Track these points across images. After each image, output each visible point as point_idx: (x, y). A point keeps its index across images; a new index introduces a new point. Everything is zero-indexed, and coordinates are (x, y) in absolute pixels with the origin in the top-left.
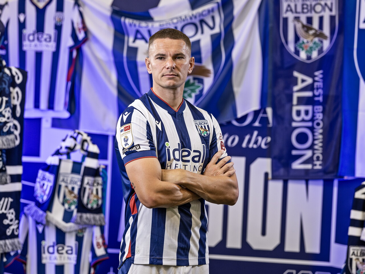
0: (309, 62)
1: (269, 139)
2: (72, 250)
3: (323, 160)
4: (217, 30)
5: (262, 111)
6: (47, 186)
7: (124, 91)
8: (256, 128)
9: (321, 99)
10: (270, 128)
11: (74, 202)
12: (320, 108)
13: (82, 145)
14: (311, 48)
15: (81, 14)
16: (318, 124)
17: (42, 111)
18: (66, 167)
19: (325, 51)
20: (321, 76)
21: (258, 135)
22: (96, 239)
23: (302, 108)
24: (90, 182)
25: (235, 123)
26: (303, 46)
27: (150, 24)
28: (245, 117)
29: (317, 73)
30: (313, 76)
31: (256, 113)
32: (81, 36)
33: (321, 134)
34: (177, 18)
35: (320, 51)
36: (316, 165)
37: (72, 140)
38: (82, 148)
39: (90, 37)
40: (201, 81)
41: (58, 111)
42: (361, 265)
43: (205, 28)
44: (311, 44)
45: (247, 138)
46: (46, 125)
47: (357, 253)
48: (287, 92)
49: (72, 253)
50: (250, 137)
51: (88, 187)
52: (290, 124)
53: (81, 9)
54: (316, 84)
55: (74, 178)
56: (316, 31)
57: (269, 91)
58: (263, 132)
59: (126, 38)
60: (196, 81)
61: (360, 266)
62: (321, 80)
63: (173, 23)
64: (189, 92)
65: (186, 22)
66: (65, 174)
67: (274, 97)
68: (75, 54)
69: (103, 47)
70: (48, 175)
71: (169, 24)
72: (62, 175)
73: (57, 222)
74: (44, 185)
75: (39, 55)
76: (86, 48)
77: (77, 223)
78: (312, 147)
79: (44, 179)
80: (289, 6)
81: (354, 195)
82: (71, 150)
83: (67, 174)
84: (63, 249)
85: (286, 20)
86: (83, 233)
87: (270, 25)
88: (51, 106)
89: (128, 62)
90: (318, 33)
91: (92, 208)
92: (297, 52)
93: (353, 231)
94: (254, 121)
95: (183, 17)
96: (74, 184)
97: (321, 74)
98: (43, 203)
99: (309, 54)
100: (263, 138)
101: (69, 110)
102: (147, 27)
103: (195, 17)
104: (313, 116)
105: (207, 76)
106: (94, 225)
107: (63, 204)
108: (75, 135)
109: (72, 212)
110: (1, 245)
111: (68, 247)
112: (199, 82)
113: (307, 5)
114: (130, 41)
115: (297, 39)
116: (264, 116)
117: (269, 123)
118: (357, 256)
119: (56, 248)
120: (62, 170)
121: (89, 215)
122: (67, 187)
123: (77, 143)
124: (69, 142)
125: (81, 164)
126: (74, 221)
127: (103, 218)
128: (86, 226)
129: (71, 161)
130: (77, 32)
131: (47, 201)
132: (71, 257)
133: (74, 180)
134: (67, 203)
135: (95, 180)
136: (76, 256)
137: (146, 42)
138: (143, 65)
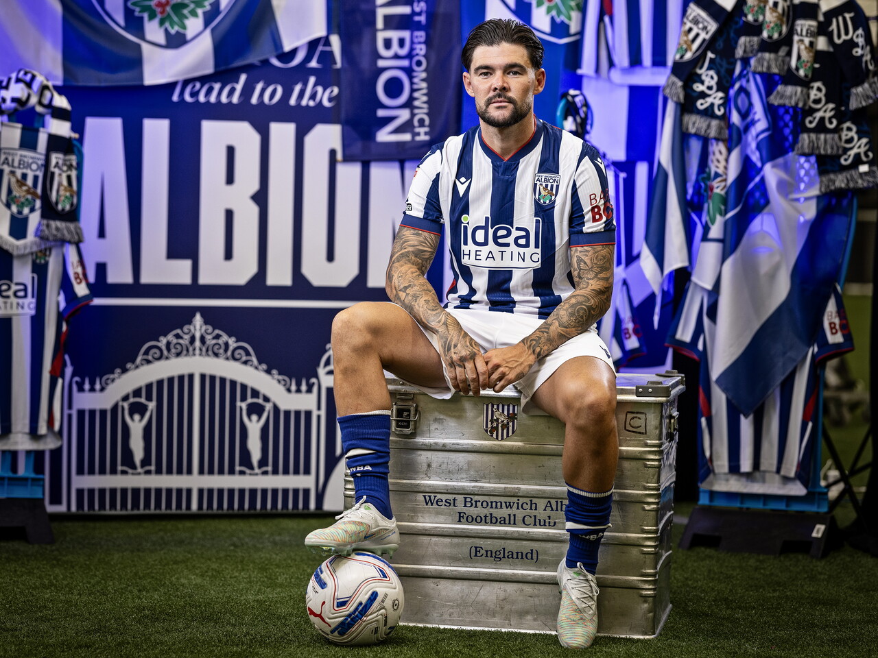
1: (336, 90)
2: (25, 290)
3: (430, 126)
5: (322, 42)
7: (75, 7)
8: (313, 71)
9: (423, 19)
10: (338, 70)
11: (27, 200)
12: (421, 35)
13: (41, 95)
16: (419, 63)
18: (11, 136)
21: (315, 85)
22: (73, 268)
23: (394, 35)
24: (61, 162)
25: (275, 62)
28: (294, 52)
31: (313, 45)
33: (423, 80)
36: (418, 134)
37: (21, 85)
38: (41, 102)
45: (298, 88)
48: (364, 6)
49: (25, 296)
50: (302, 88)
51: (57, 171)
52: (375, 63)
55: (25, 156)
58: (325, 77)
64: (192, 6)
66: (10, 150)
72: (3, 151)
78: (409, 104)
82: (20, 104)
83: (14, 149)
84: (9, 288)
86: (47, 258)
91: (63, 210)
94: (308, 58)
96: (26, 168)
100: (324, 90)
104: (412, 49)
106: (70, 242)
107: (8, 206)
108: (27, 79)
109: (26, 220)
111: (17, 284)
116: (327, 49)
117: (335, 63)
121: (59, 224)
122: (13, 173)
123: (31, 92)
124: (17, 90)
125: (37, 131)
126: (39, 233)
127: (80, 229)
128: (52, 244)
129: (20, 125)
132: (23, 304)
133: (26, 160)
134: (14, 203)
135: (65, 160)
136: (34, 300)
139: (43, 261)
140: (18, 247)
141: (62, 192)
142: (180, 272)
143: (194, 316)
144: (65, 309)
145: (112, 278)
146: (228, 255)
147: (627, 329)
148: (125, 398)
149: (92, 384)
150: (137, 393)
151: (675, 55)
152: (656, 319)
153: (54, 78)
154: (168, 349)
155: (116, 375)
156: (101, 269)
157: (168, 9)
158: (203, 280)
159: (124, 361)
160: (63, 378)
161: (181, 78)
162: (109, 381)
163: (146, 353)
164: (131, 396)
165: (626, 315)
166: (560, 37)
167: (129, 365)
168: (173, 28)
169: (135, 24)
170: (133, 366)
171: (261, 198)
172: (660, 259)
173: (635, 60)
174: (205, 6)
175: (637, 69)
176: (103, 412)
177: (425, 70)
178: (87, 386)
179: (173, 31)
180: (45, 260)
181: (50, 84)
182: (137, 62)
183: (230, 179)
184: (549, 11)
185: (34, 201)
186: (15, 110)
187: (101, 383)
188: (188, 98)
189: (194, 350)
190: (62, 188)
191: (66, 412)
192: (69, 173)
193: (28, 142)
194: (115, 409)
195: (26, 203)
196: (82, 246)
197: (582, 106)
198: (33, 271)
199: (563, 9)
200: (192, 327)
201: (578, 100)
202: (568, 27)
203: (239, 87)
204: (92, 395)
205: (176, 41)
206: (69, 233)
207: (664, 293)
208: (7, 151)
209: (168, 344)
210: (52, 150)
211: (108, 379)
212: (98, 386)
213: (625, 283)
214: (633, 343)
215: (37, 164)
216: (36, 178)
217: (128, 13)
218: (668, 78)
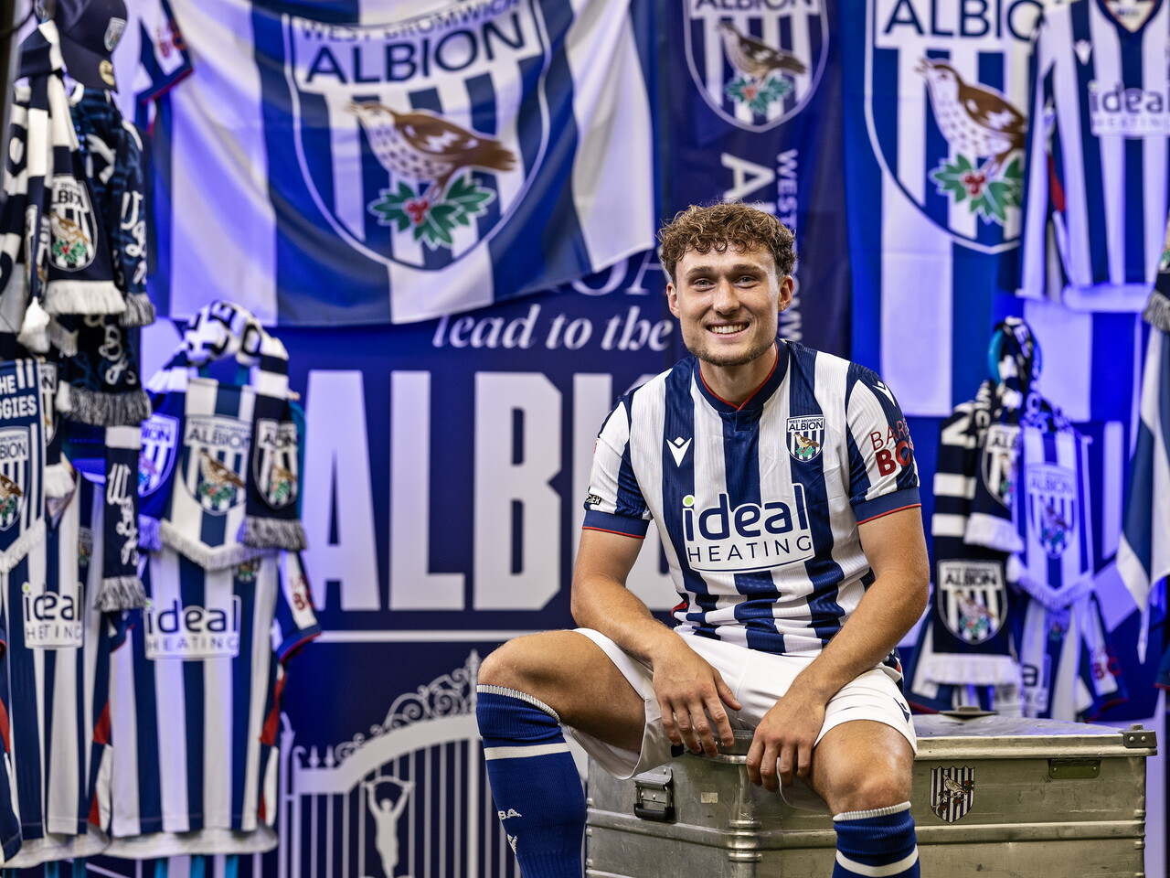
0: (760, 129)
1: (668, 326)
2: (224, 620)
4: (532, 48)
5: (648, 257)
6: (157, 449)
8: (636, 300)
9: (791, 222)
11: (225, 489)
13: (245, 338)
14: (763, 96)
15: (165, 5)
18: (202, 399)
19: (801, 102)
20: (793, 164)
21: (640, 318)
22: (292, 587)
24: (273, 434)
25: (581, 288)
26: (742, 90)
27: (361, 34)
28: (608, 272)
29: (783, 158)
30: (775, 166)
31: (635, 261)
32: (170, 63)
33: (795, 309)
34: (428, 17)
35: (790, 103)
37: (217, 325)
38: (244, 348)
39: (195, 62)
40: (490, 182)
42: (967, 605)
44: (762, 86)
45: (613, 324)
47: (958, 577)
49: (224, 629)
50: (620, 323)
51: (267, 447)
54: (783, 184)
55: (222, 427)
56: (774, 53)
57: (665, 205)
58: (653, 308)
59: (288, 70)
60: (478, 182)
61: (966, 609)
62: (792, 175)
63: (422, 31)
64: (460, 209)
65: (452, 28)
66: (200, 418)
68: (152, 111)
69: (229, 93)
71: (412, 33)
72: (191, 421)
73: (187, 544)
76: (180, 95)
81: (939, 437)
82: (216, 351)
83: (206, 416)
84: (200, 617)
85: (698, 25)
86: (254, 573)
87: (662, 37)
89: (304, 131)
90: (780, 57)
91: (277, 503)
92: (729, 107)
93: (945, 525)
94: (628, 281)
95: (445, 15)
96: (223, 443)
97: (794, 158)
99: (760, 112)
100: (653, 325)
102: (354, 38)
103: (476, 15)
105: (507, 169)
106: (287, 550)
107: (198, 498)
108: (225, 315)
110: (114, 590)
111: (212, 611)
112: (484, 185)
114: (300, 77)
115: (728, 72)
116: (654, 267)
118: (957, 583)
119: (182, 615)
120: (191, 408)
121: (271, 523)
122: (204, 451)
123: (231, 334)
124: (211, 332)
125: (239, 390)
126: (243, 537)
127: (302, 530)
128: (262, 552)
129: (214, 383)
130: (159, 54)
131: (161, 487)
132: (221, 640)
133: (223, 431)
134: (207, 493)
135: (279, 432)
136: (236, 635)
137: (343, 80)
138: (346, 139)
139: (248, 578)
140: (212, 558)
141: (275, 478)
142: (446, 592)
143: (468, 655)
144: (282, 647)
145: (350, 602)
146: (517, 567)
147: (1098, 665)
148: (370, 777)
149: (322, 756)
150: (387, 769)
151: (1159, 263)
152: (1142, 648)
153: (265, 315)
154: (432, 704)
155: (356, 744)
156: (334, 589)
157: (427, 214)
158: (481, 603)
159: (366, 722)
160: (279, 746)
161: (446, 312)
162: (346, 752)
163: (400, 710)
164: (378, 773)
165: (1096, 643)
166: (991, 244)
167: (374, 729)
168: (433, 240)
169: (378, 235)
170: (381, 730)
171: (562, 483)
172: (1146, 557)
173: (1100, 275)
174: (478, 210)
175: (1104, 289)
176: (338, 798)
177: (797, 296)
178: (314, 760)
179: (433, 246)
180: (251, 574)
181: (258, 323)
182: (381, 291)
183: (518, 457)
184: (973, 206)
185: (235, 490)
186: (208, 361)
187: (334, 756)
188: (456, 341)
189: (469, 705)
190: (275, 472)
191: (285, 798)
192: (285, 449)
193: (227, 407)
194: (355, 792)
195: (225, 493)
196: (305, 555)
197: (1026, 340)
198: (236, 592)
199: (993, 203)
200: (465, 673)
201: (1020, 332)
202: (1000, 229)
203: (529, 324)
204: (322, 772)
205: (438, 260)
206: (285, 536)
207: (1154, 610)
208: (197, 420)
209: (431, 697)
210: (262, 417)
211: (344, 749)
212: (330, 760)
213: (1094, 597)
214: (1107, 684)
215: (240, 438)
216: (238, 458)
217: (370, 221)
218: (1150, 297)
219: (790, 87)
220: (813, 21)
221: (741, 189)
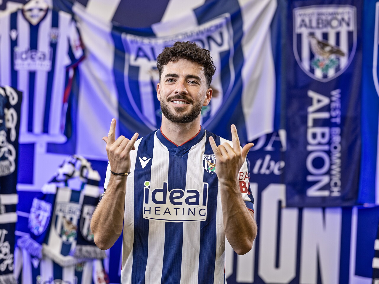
0: (325, 81)
1: (282, 164)
3: (340, 187)
4: (225, 47)
5: (275, 134)
7: (126, 114)
8: (269, 153)
9: (338, 120)
10: (284, 153)
11: (73, 233)
12: (337, 130)
13: (82, 171)
14: (327, 66)
15: (78, 31)
16: (335, 148)
17: (37, 135)
18: (64, 195)
20: (338, 96)
21: (271, 160)
22: (97, 274)
23: (319, 131)
24: (90, 212)
26: (319, 64)
27: (153, 41)
28: (256, 141)
29: (334, 93)
30: (330, 96)
31: (268, 136)
32: (78, 54)
33: (338, 158)
34: (182, 34)
35: (338, 69)
36: (333, 192)
37: (70, 166)
38: (81, 175)
39: (88, 55)
41: (54, 136)
43: (213, 45)
44: (327, 62)
45: (259, 163)
46: (40, 150)
48: (302, 113)
50: (262, 162)
51: (87, 217)
52: (305, 148)
53: (79, 25)
54: (333, 105)
55: (73, 207)
56: (332, 47)
57: (282, 113)
58: (276, 156)
59: (127, 56)
62: (338, 100)
66: (63, 204)
67: (287, 119)
68: (71, 73)
69: (102, 66)
70: (44, 204)
72: (59, 204)
73: (55, 255)
74: (39, 215)
75: (32, 75)
76: (83, 67)
77: (76, 257)
78: (329, 173)
79: (39, 208)
80: (303, 21)
82: (69, 177)
83: (65, 203)
85: (300, 36)
86: (83, 268)
87: (283, 41)
88: (46, 130)
89: (130, 82)
90: (335, 49)
92: (312, 71)
94: (266, 144)
95: (189, 34)
96: (72, 214)
97: (339, 93)
98: (39, 235)
99: (325, 73)
100: (275, 164)
101: (66, 134)
102: (150, 43)
103: (202, 33)
104: (330, 139)
105: (216, 97)
106: (96, 259)
107: (61, 236)
108: (74, 161)
109: (70, 245)
111: (66, 282)
113: (322, 20)
114: (131, 59)
115: (312, 56)
116: (277, 139)
117: (282, 147)
119: (53, 283)
120: (59, 199)
121: (88, 248)
122: (64, 217)
123: (75, 169)
124: (67, 169)
125: (80, 192)
128: (85, 260)
129: (69, 189)
130: (74, 50)
131: (44, 233)
133: (73, 209)
134: (65, 234)
137: (149, 59)
138: (146, 85)
139: (79, 270)
140: (63, 261)
177: (340, 152)
180: (81, 268)
186: (66, 180)
193: (75, 199)
195: (72, 235)
198: (75, 275)
206: (94, 254)
210: (86, 204)
219: (337, 62)
220: (350, 34)
221: (316, 106)
